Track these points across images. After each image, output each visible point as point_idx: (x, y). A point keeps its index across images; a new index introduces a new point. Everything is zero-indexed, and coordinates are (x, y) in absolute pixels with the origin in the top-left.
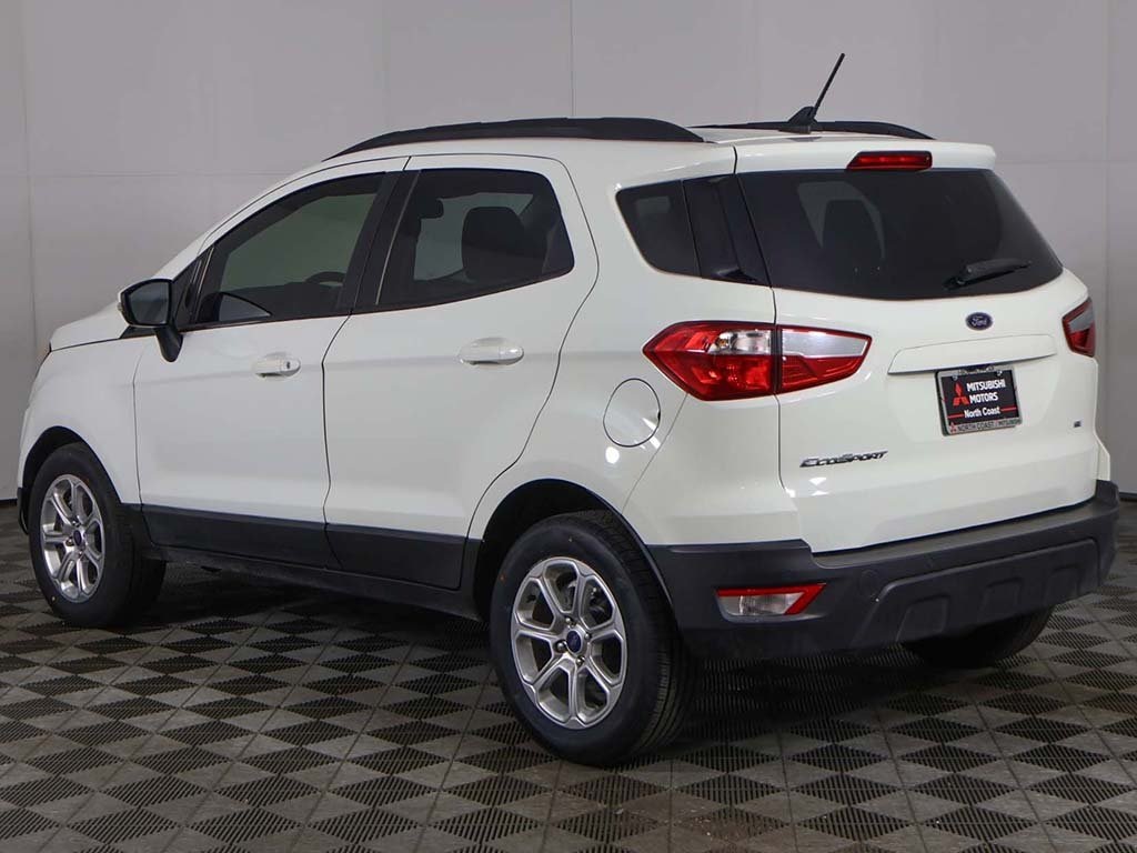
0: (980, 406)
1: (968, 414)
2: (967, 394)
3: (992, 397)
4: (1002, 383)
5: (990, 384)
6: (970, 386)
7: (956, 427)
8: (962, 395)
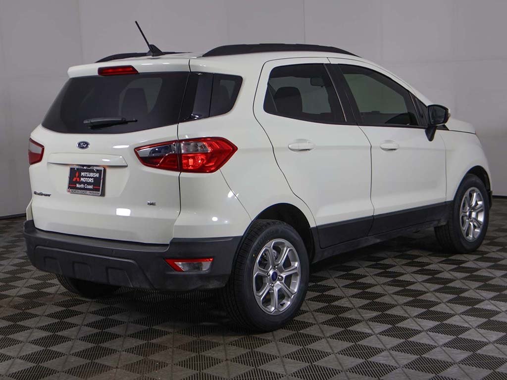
0: (84, 183)
1: (78, 186)
2: (80, 177)
3: (91, 180)
4: (97, 175)
5: (92, 175)
6: (83, 174)
7: (71, 190)
8: (78, 177)
